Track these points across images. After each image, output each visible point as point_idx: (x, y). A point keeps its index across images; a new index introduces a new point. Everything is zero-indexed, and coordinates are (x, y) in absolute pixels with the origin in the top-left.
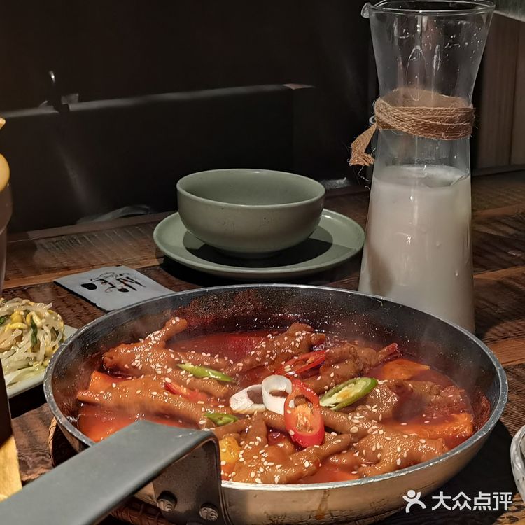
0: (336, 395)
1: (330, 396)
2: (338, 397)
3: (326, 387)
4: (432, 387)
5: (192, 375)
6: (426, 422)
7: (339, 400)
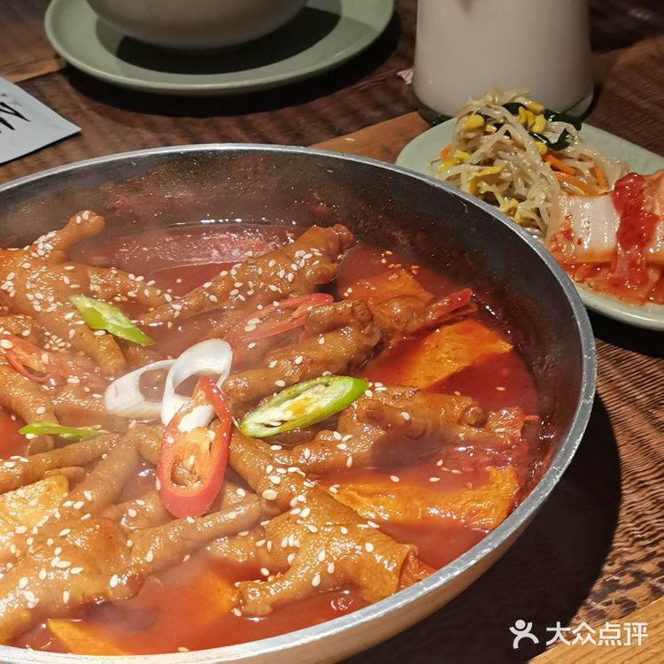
0: (288, 403)
1: (278, 404)
2: (289, 408)
3: (281, 383)
4: (467, 409)
5: (82, 322)
6: (434, 479)
7: (288, 416)
